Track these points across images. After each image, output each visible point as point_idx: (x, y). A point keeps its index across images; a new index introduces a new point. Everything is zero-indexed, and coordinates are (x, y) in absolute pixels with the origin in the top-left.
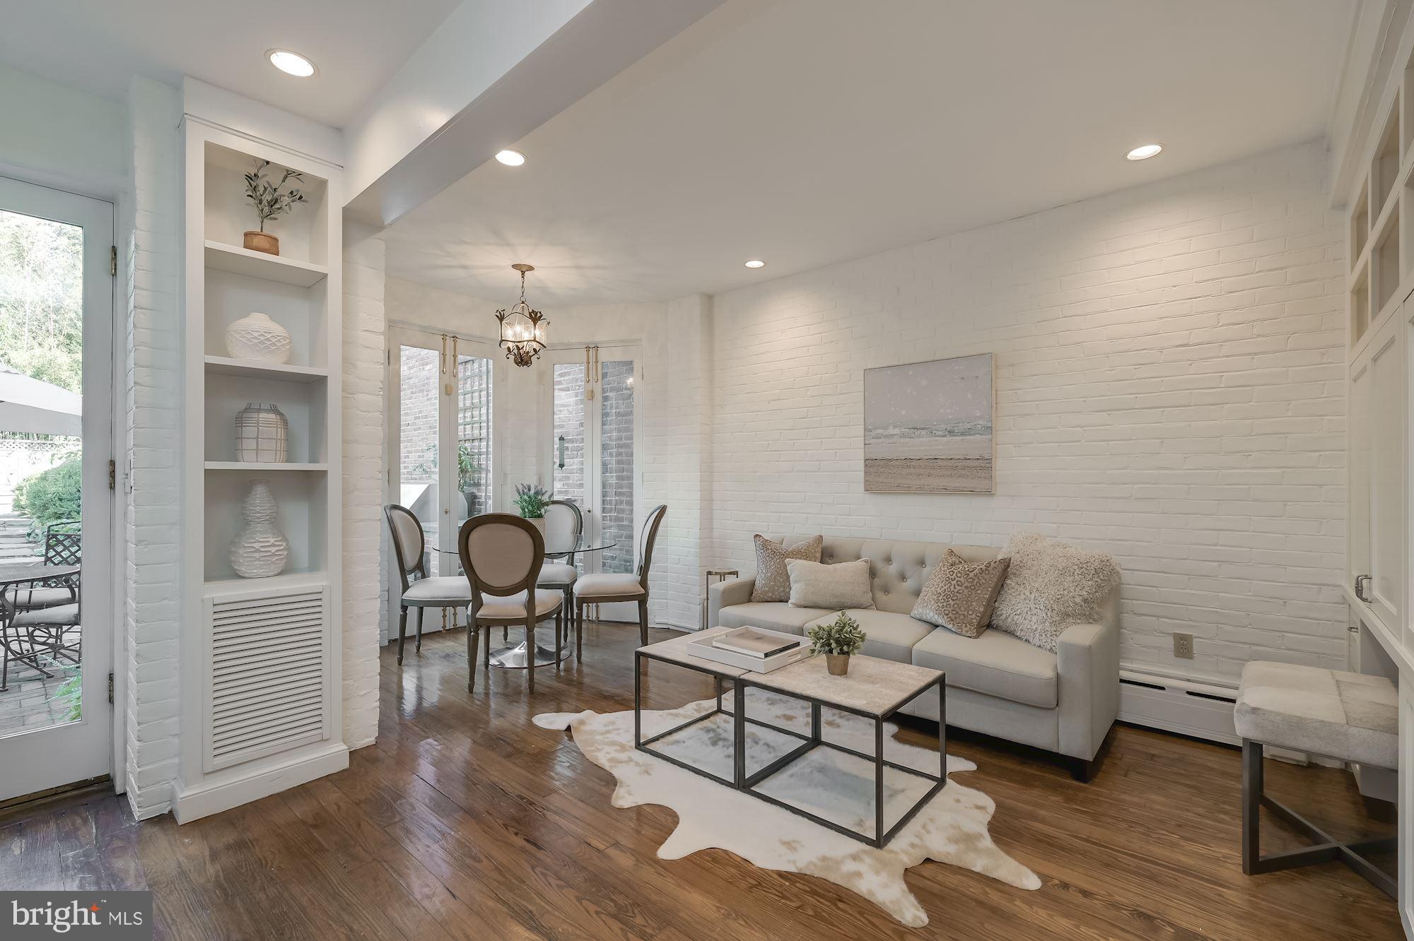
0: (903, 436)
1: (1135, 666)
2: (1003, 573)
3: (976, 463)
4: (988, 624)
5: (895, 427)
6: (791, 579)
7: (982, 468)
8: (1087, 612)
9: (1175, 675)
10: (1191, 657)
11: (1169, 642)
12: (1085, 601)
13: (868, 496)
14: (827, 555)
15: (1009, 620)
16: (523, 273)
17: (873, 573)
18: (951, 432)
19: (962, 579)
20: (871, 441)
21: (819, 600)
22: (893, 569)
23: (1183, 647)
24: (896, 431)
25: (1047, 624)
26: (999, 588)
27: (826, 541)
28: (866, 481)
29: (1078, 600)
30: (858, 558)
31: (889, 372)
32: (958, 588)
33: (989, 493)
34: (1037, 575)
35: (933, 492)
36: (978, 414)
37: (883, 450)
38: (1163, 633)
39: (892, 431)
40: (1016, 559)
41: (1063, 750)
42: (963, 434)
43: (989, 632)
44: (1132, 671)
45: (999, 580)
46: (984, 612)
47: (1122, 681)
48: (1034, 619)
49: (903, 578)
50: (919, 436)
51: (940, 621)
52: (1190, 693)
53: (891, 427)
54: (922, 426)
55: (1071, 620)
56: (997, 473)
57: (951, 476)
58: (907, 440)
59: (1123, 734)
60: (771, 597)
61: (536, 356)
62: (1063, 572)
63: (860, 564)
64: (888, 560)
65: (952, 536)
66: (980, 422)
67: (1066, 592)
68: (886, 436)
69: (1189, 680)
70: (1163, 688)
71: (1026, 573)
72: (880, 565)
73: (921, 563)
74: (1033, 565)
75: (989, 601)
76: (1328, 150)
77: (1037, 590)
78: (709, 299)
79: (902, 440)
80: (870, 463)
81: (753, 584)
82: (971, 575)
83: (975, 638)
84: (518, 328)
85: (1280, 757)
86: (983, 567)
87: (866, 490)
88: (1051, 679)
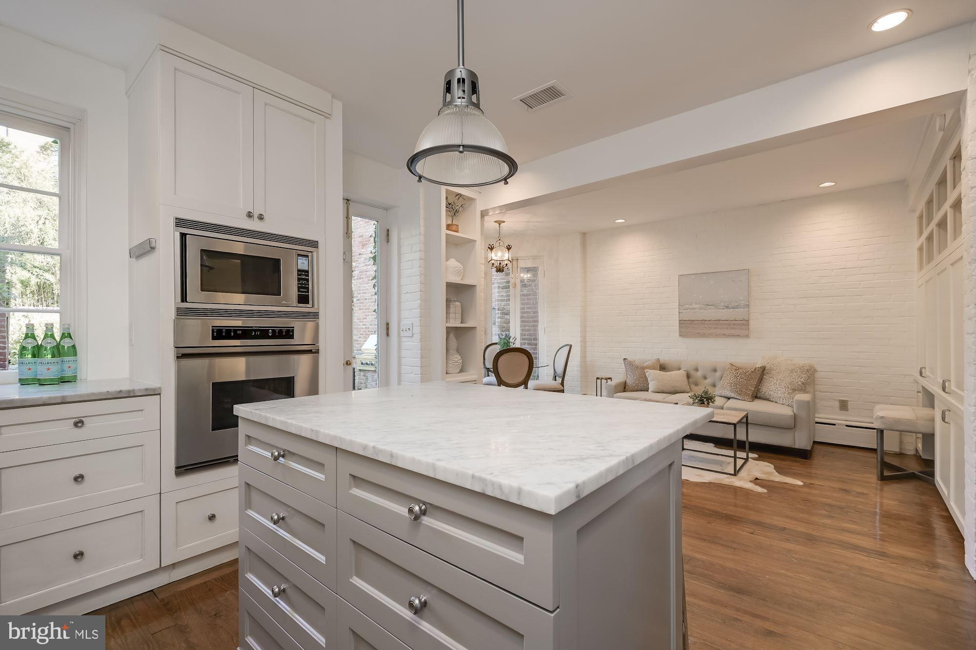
0: (701, 309)
1: (821, 416)
2: (762, 373)
3: (741, 322)
4: (756, 396)
5: (696, 304)
6: (649, 379)
7: (743, 324)
8: (803, 388)
9: (840, 418)
10: (847, 410)
11: (837, 404)
12: (803, 383)
13: (680, 338)
14: (663, 368)
15: (767, 394)
16: (500, 224)
17: (688, 376)
18: (727, 307)
19: (743, 376)
20: (683, 311)
21: (665, 389)
22: (699, 374)
23: (844, 406)
24: (697, 306)
25: (786, 394)
26: (761, 380)
27: (662, 361)
28: (680, 331)
29: (799, 383)
30: (679, 369)
31: (693, 277)
32: (741, 380)
33: (747, 336)
34: (779, 373)
35: (717, 336)
36: (742, 299)
37: (688, 316)
38: (834, 400)
39: (694, 306)
40: (768, 367)
41: (797, 447)
42: (733, 308)
43: (756, 399)
44: (819, 418)
45: (761, 376)
46: (754, 391)
47: (816, 423)
48: (779, 392)
49: (705, 378)
50: (710, 309)
51: (733, 395)
52: (847, 426)
53: (694, 304)
54: (711, 304)
55: (797, 392)
56: (751, 327)
57: (727, 328)
58: (703, 311)
59: (816, 446)
60: (636, 389)
61: (507, 267)
62: (792, 371)
63: (682, 373)
64: (697, 370)
65: (727, 358)
66: (743, 302)
67: (794, 380)
68: (691, 309)
69: (846, 421)
70: (835, 425)
71: (773, 372)
72: (692, 373)
73: (715, 370)
74: (777, 369)
75: (756, 385)
76: (907, 186)
77: (780, 380)
78: (584, 234)
79: (700, 311)
80: (682, 322)
81: (625, 383)
82: (747, 374)
83: (752, 401)
84: (499, 254)
85: (888, 451)
86: (753, 370)
87: (680, 336)
88: (792, 415)
